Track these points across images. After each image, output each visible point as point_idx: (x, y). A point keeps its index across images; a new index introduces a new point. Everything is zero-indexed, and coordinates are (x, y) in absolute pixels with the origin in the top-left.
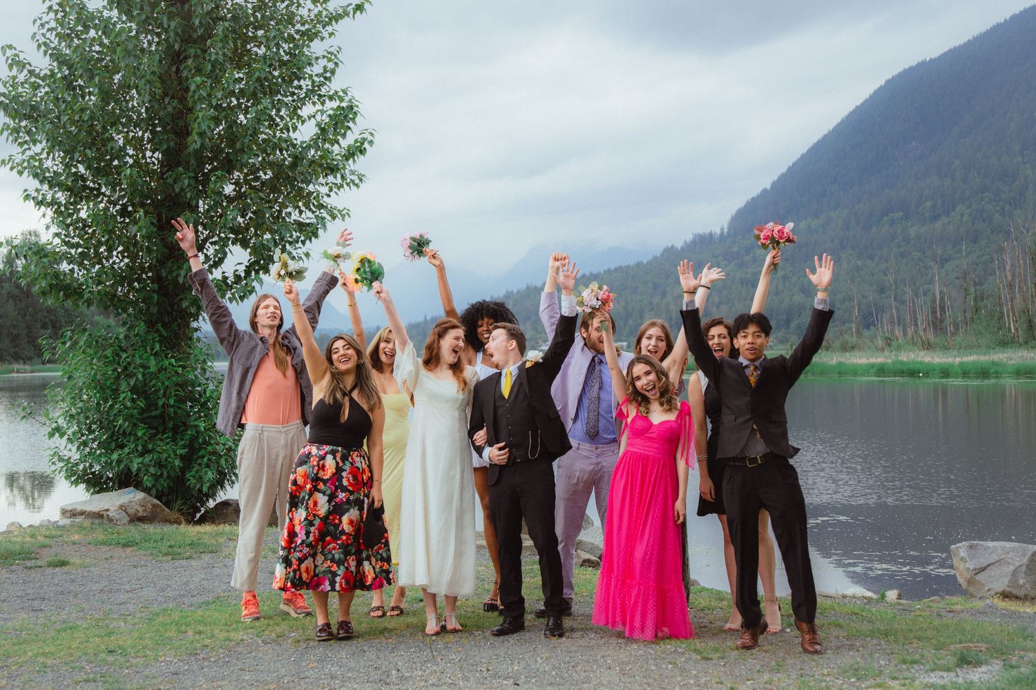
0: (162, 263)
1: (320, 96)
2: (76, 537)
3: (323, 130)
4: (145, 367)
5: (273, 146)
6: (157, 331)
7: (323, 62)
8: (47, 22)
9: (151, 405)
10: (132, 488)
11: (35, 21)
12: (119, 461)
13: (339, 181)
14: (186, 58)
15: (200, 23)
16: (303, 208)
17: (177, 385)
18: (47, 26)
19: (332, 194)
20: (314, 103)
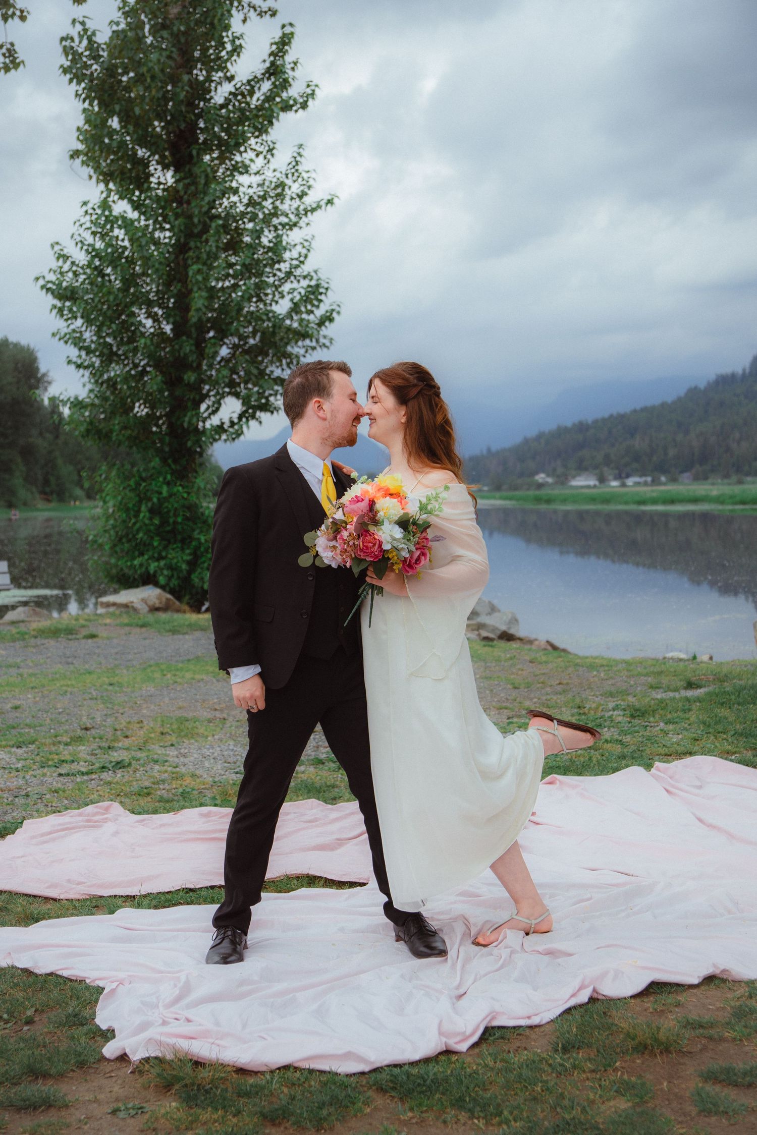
0: (172, 412)
1: (295, 276)
2: (108, 621)
3: (295, 304)
4: (160, 493)
5: (254, 317)
6: (169, 466)
7: (299, 248)
8: (84, 223)
9: (164, 522)
10: (150, 586)
11: (75, 223)
12: (141, 565)
13: (314, 344)
14: (190, 249)
15: (199, 221)
16: (285, 366)
17: (183, 506)
18: (84, 226)
19: (307, 355)
20: (292, 282)
